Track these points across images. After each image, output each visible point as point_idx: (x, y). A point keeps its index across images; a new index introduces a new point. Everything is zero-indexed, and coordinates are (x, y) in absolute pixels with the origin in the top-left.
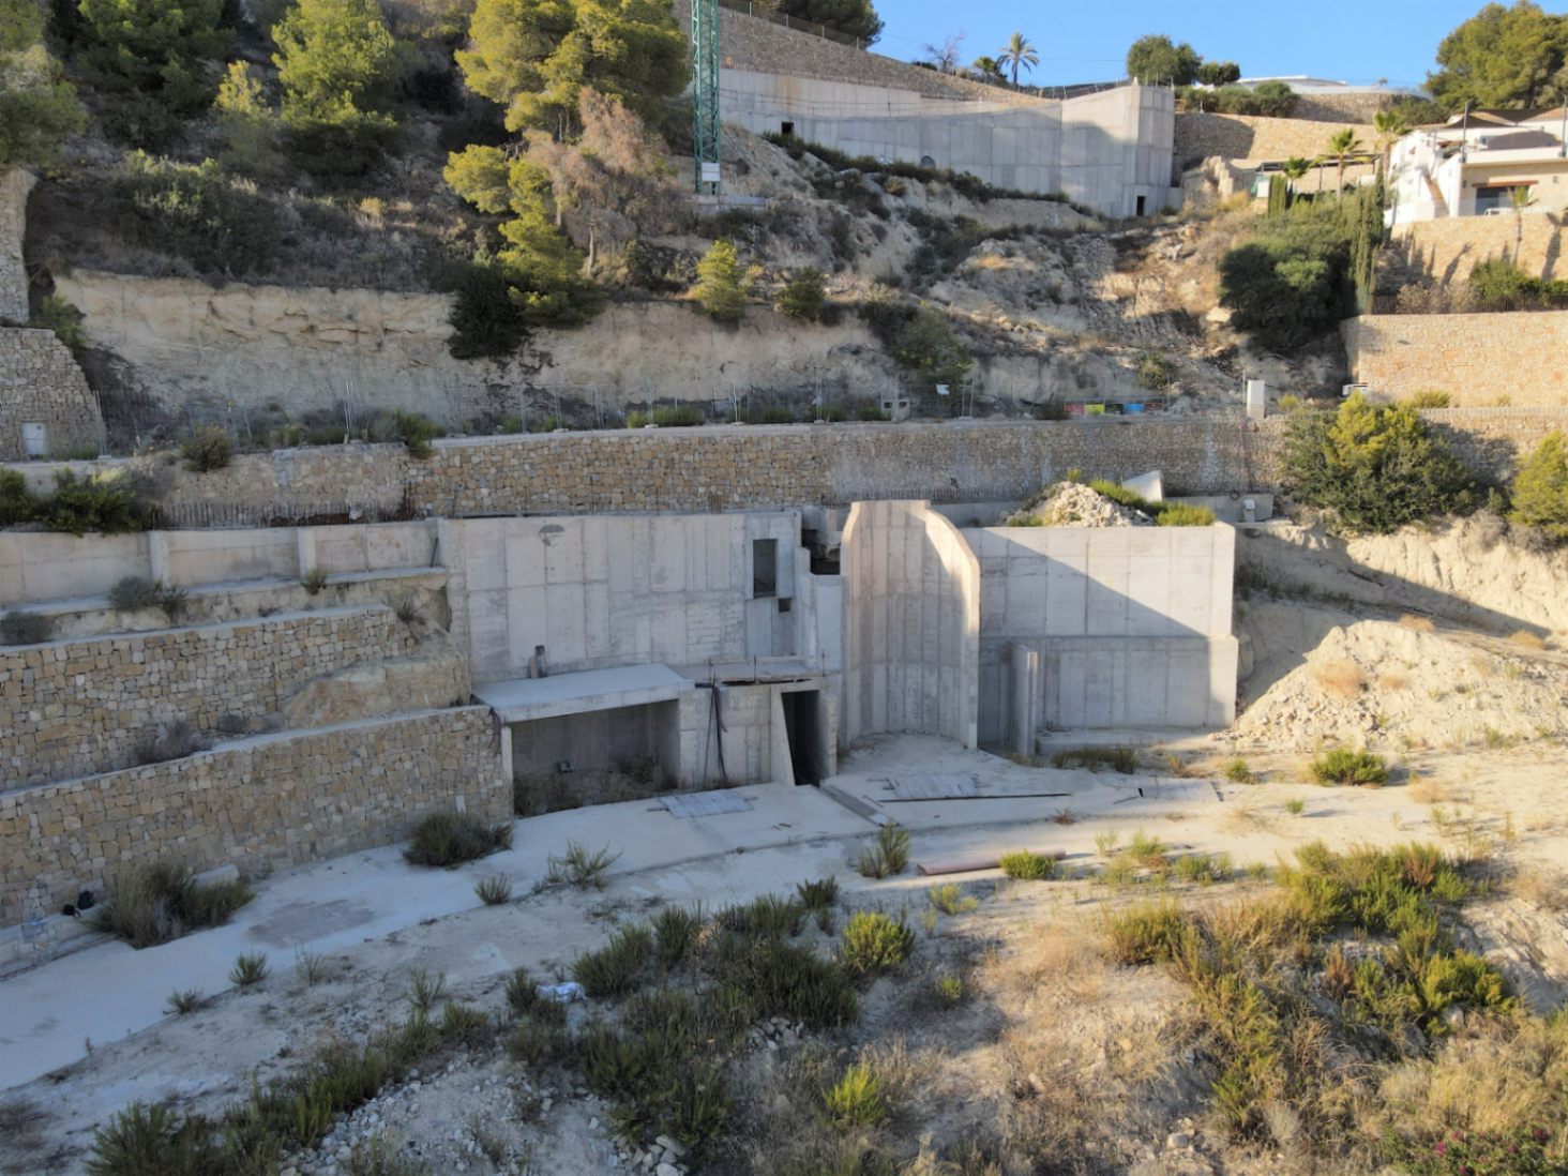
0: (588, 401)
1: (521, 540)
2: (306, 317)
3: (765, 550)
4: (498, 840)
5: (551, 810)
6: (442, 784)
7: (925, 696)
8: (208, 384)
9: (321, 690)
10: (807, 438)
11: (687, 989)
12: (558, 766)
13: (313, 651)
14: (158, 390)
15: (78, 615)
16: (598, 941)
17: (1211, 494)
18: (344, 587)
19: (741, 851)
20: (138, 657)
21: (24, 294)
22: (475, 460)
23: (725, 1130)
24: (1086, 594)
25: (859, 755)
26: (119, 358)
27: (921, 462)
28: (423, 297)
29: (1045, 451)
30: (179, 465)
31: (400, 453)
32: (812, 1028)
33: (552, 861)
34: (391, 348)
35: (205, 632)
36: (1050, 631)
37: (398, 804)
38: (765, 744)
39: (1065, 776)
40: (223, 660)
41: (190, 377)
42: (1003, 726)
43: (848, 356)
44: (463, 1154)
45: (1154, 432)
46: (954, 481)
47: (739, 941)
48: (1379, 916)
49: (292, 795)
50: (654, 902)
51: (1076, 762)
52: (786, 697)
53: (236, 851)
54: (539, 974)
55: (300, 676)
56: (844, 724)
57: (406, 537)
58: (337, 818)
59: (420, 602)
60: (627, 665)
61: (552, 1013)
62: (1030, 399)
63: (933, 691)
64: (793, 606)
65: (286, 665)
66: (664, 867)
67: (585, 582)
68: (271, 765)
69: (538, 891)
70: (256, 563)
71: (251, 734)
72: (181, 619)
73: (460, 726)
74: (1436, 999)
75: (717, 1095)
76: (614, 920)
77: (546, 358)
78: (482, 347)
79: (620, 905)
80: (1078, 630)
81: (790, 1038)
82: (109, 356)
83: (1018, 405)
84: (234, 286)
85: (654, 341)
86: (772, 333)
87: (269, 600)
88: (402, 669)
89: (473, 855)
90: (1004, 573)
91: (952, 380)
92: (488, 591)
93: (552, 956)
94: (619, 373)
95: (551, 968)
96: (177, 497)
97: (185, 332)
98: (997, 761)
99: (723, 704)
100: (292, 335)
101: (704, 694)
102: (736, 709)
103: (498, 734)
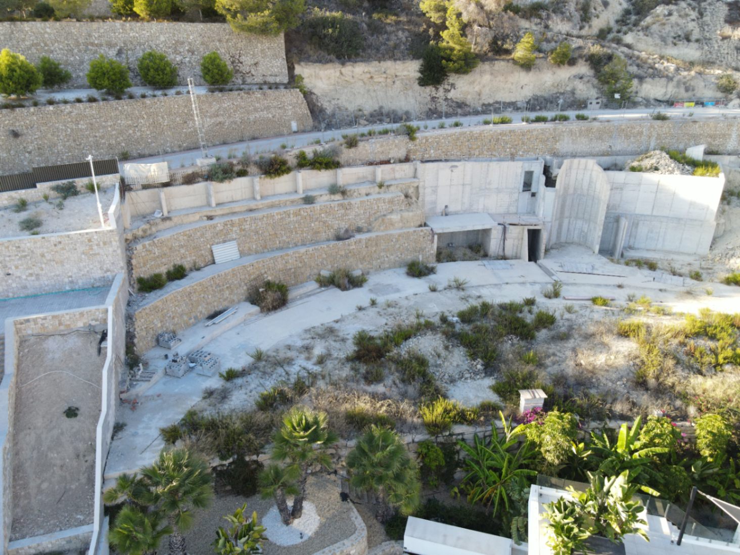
0: (468, 103)
1: (443, 169)
2: (370, 73)
3: (529, 175)
4: (431, 271)
5: (447, 261)
6: (415, 251)
7: (582, 231)
8: (339, 101)
9: (383, 220)
10: (551, 129)
11: (488, 323)
12: (448, 245)
13: (380, 208)
14: (326, 105)
15: (321, 196)
16: (464, 307)
17: (729, 154)
18: (388, 186)
19: (507, 283)
20: (336, 209)
21: (287, 72)
22: (430, 140)
23: (495, 360)
25: (553, 252)
26: (314, 94)
27: (597, 139)
28: (410, 62)
29: (654, 134)
30: (344, 146)
31: (406, 139)
32: (522, 339)
33: (449, 281)
34: (398, 83)
35: (353, 202)
36: (637, 212)
37: (403, 256)
38: (520, 246)
39: (628, 269)
40: (357, 210)
41: (334, 99)
42: (611, 245)
43: (577, 80)
44: (431, 354)
45: (708, 125)
46: (610, 147)
47: (504, 313)
48: (715, 335)
49: (375, 251)
50: (479, 297)
51: (634, 264)
52: (529, 231)
53: (361, 266)
54: (447, 314)
55: (377, 215)
56: (549, 240)
57: (407, 167)
58: (386, 259)
59: (411, 191)
60: (475, 213)
61: (452, 325)
62: (659, 98)
63: (586, 230)
64: (537, 195)
65: (373, 212)
66: (483, 286)
67: (463, 185)
68: (370, 242)
69: (445, 289)
70: (364, 177)
71: (364, 232)
72: (346, 197)
73: (422, 234)
74: (721, 361)
75: (494, 351)
76: (467, 301)
77: (453, 85)
78: (430, 82)
79: (469, 296)
80: (649, 213)
81: (515, 341)
82: (311, 93)
83: (652, 102)
84: (348, 64)
85: (496, 77)
86: (545, 71)
87: (368, 191)
88: (406, 214)
89: (425, 275)
90: (622, 189)
91: (622, 91)
92: (431, 187)
93: (451, 309)
94: (480, 91)
95: (450, 312)
96: (343, 156)
97: (333, 82)
98: (604, 259)
99: (507, 232)
100: (365, 80)
101: (501, 227)
102: (511, 233)
103: (433, 237)
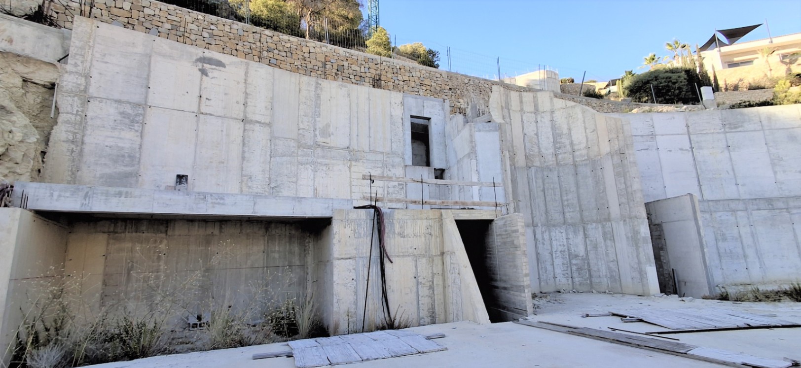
7: (573, 256)
24: (695, 165)
38: (438, 280)
52: (460, 223)
63: (581, 251)
64: (446, 176)
67: (245, 121)
92: (119, 102)
101: (364, 214)
102: (402, 235)
